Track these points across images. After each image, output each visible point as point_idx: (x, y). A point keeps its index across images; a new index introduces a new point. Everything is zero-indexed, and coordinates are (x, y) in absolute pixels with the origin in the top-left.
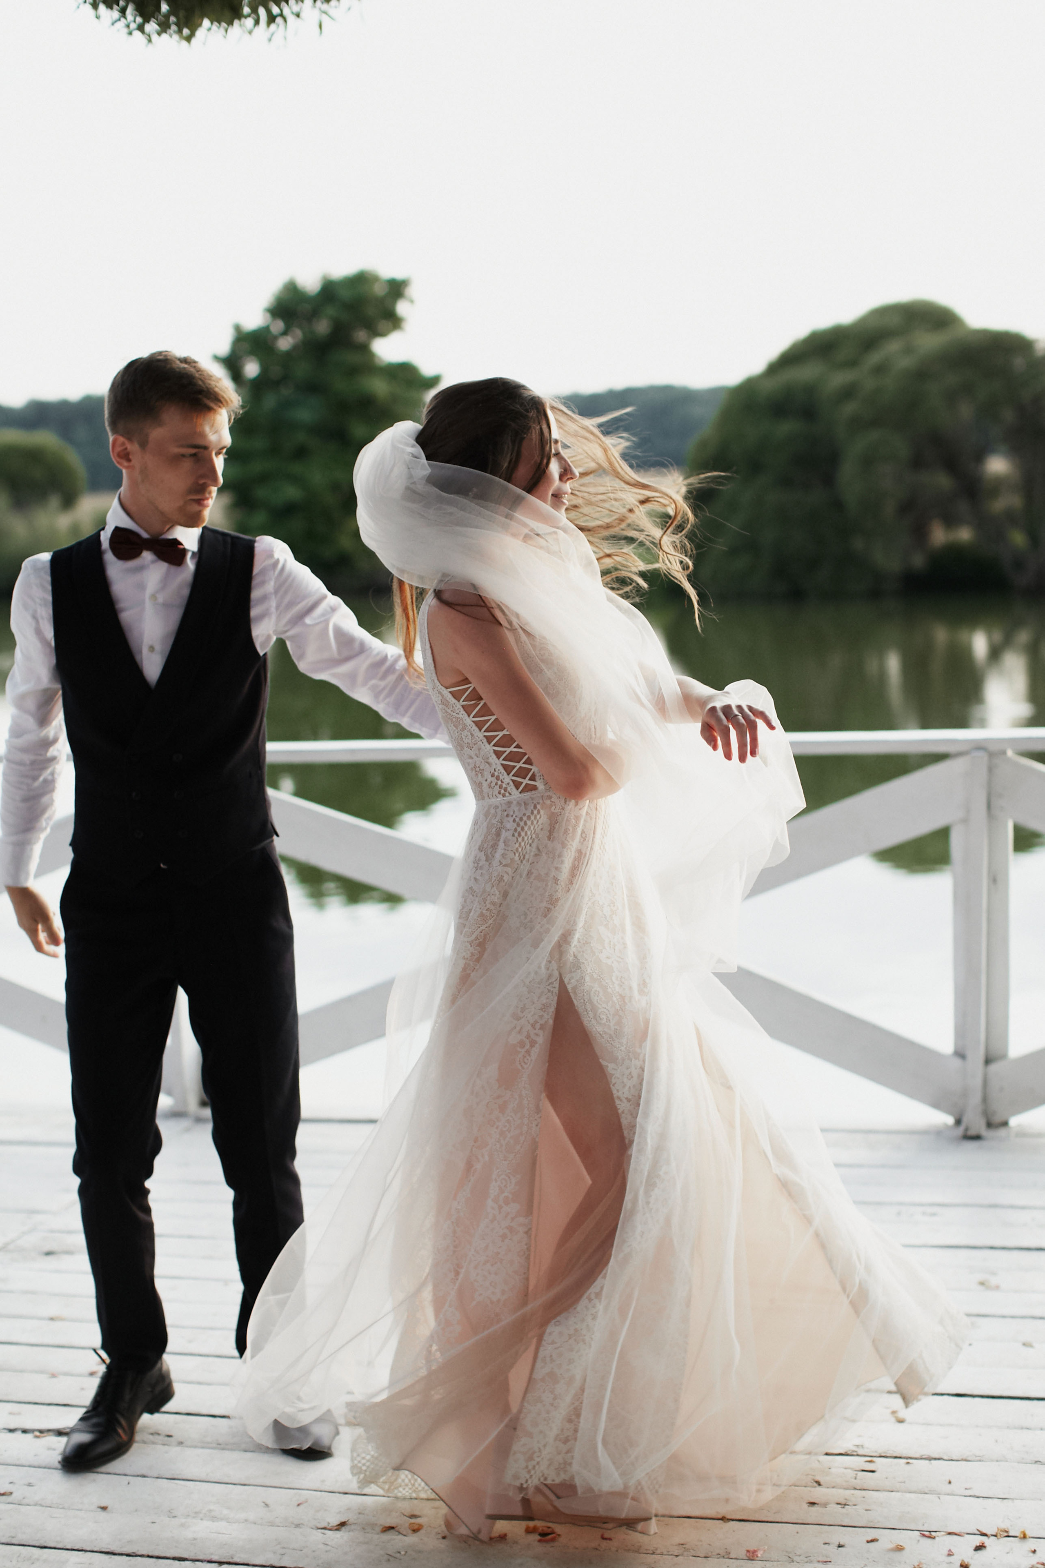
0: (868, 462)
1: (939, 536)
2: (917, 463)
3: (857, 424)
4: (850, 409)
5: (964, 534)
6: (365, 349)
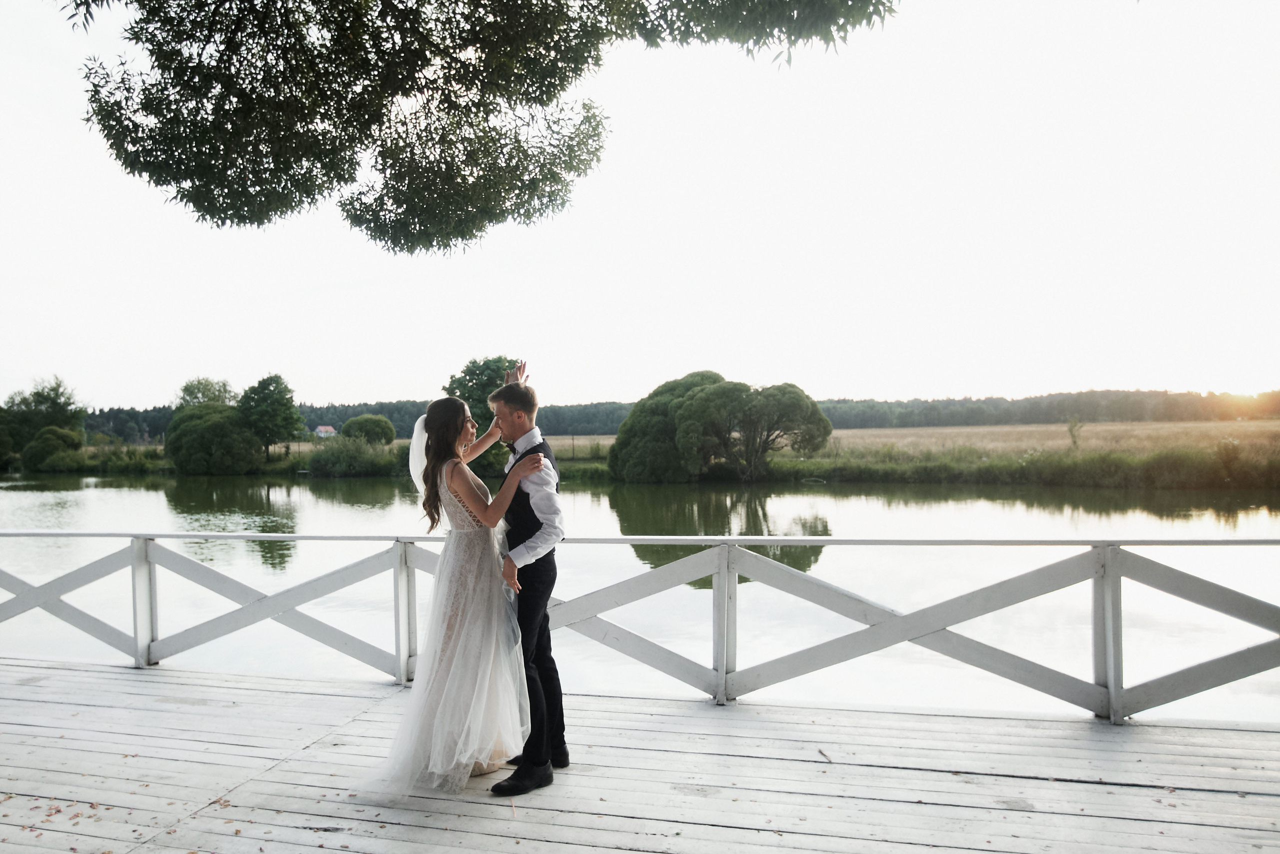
0: (687, 432)
1: (713, 460)
2: (705, 433)
3: (683, 418)
4: (680, 412)
5: (723, 460)
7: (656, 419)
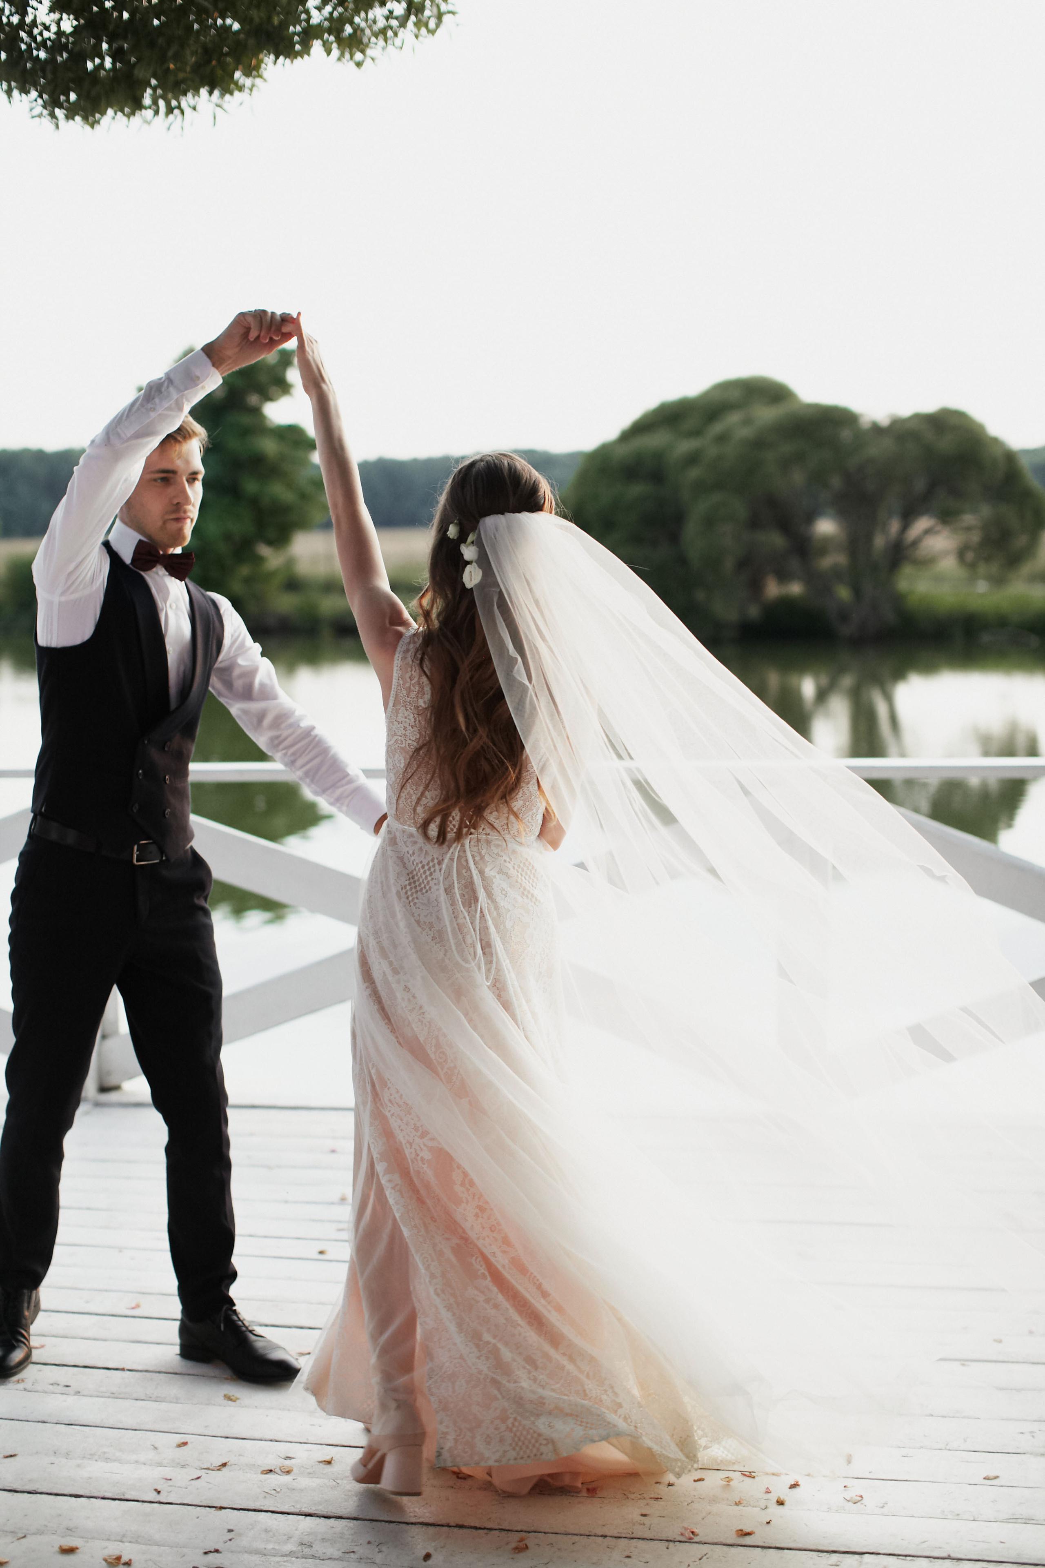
0: (710, 522)
1: (773, 589)
2: (754, 523)
3: (701, 488)
4: (694, 473)
5: (796, 589)
6: (257, 412)
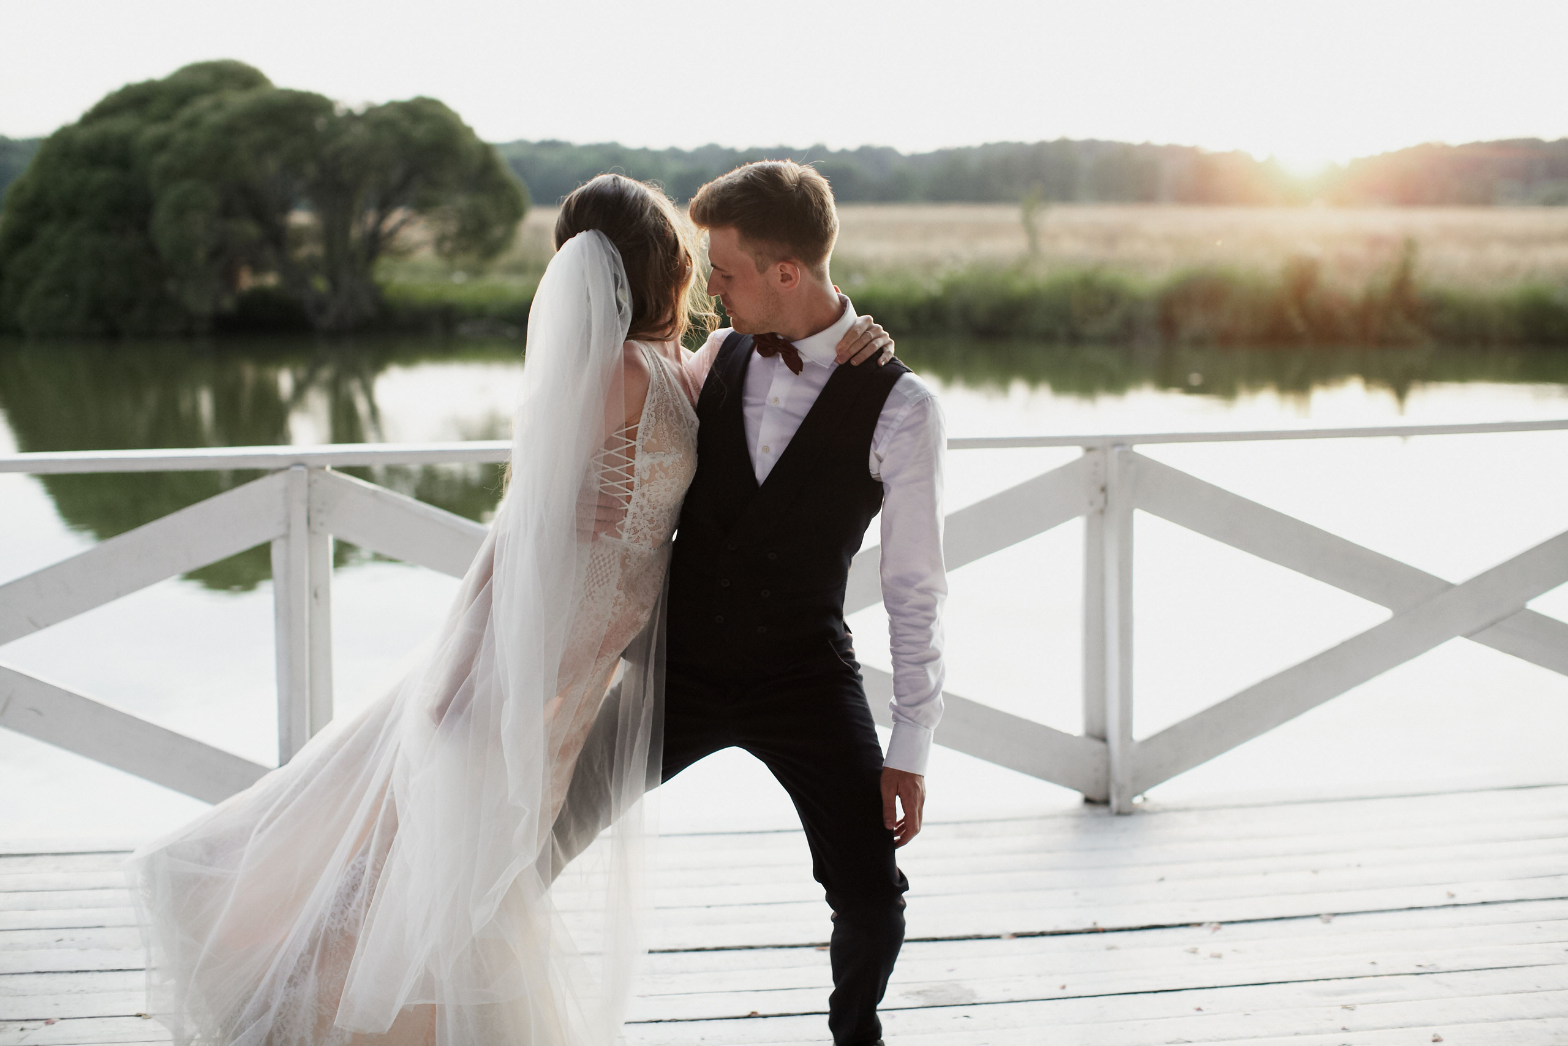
0: (180, 211)
1: (247, 281)
2: (227, 212)
3: (170, 174)
4: (162, 159)
5: (271, 280)
7: (102, 176)
